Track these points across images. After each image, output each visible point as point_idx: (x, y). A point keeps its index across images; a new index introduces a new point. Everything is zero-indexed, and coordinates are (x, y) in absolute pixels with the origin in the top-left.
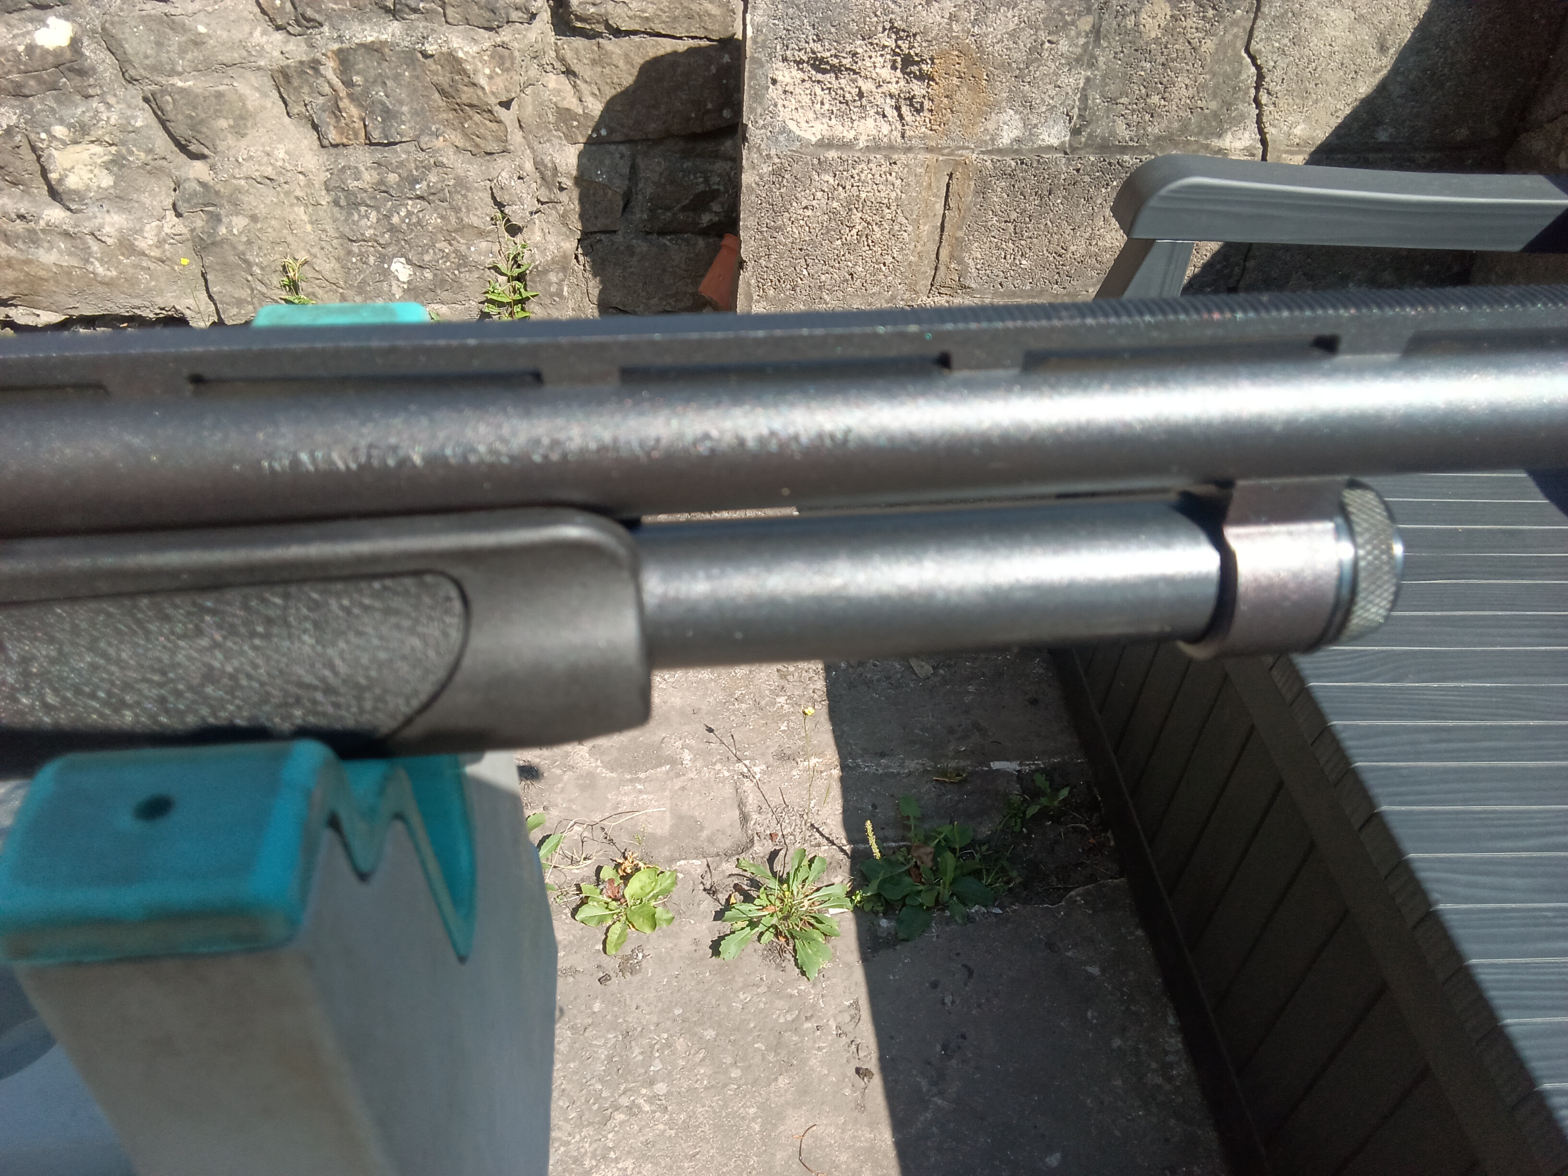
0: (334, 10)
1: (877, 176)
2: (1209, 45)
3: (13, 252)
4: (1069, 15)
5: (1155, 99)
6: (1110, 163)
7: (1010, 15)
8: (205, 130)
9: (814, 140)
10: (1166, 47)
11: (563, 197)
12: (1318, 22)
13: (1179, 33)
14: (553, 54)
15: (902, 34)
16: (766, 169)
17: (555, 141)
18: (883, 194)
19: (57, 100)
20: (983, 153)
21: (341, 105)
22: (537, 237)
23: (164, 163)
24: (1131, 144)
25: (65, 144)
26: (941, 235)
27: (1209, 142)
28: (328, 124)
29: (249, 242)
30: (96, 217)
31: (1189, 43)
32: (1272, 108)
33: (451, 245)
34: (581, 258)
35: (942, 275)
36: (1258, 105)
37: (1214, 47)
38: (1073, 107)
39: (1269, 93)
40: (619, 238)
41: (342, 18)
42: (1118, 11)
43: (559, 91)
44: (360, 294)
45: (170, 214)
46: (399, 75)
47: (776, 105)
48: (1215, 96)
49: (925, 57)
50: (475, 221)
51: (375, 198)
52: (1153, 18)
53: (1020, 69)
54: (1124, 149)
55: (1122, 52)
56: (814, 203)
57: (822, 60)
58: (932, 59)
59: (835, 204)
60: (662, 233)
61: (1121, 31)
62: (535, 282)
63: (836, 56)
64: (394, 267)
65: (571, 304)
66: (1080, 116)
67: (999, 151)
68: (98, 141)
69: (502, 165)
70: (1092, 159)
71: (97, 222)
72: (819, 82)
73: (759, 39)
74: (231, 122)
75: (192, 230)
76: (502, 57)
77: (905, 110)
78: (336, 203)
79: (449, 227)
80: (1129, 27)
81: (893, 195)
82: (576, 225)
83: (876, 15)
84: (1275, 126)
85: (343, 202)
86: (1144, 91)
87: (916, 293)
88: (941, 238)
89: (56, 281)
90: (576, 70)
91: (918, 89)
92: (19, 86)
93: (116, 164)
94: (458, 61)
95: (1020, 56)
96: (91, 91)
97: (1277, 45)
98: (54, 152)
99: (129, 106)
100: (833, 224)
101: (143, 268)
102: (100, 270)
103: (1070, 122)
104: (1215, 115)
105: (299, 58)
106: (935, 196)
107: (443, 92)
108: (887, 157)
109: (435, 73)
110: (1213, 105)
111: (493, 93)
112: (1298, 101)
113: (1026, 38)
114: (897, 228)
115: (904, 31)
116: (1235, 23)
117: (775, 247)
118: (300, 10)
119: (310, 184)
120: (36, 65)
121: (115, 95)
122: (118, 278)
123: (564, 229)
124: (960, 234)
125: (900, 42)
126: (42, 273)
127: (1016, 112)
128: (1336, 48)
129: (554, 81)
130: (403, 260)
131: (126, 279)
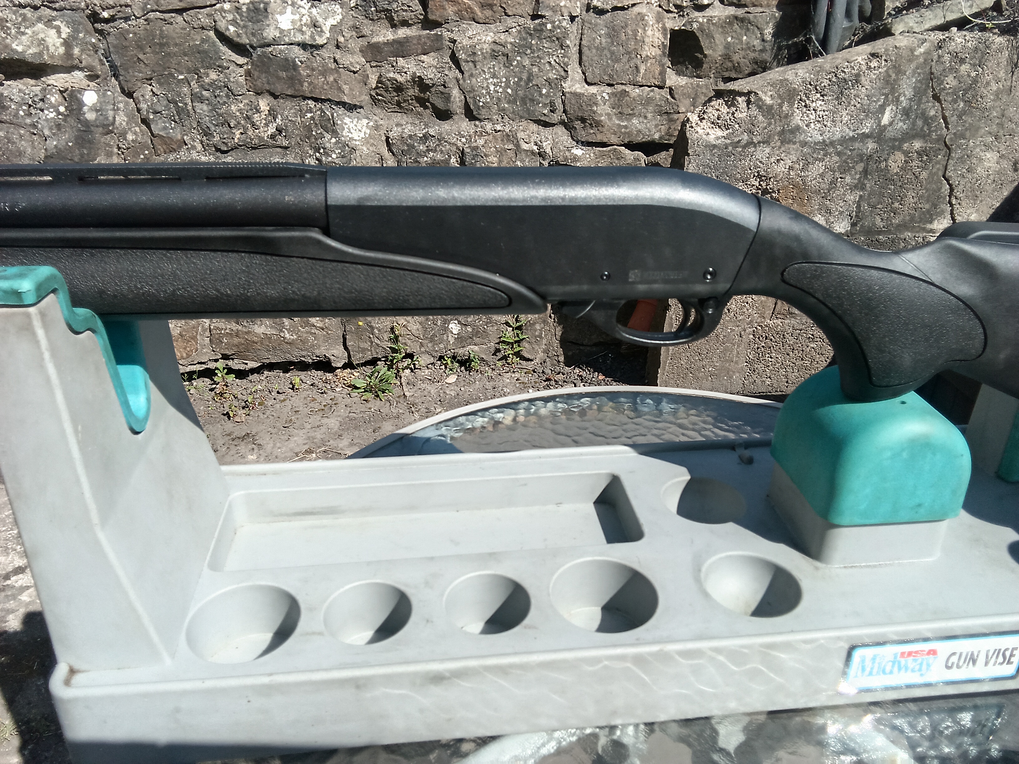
2: (924, 175)
3: (240, 328)
4: (851, 163)
5: (896, 205)
6: (872, 241)
7: (820, 165)
10: (902, 177)
12: (981, 160)
13: (909, 169)
15: (763, 178)
24: (883, 229)
27: (925, 226)
31: (914, 174)
32: (958, 206)
34: (553, 315)
35: (779, 307)
36: (951, 205)
37: (927, 175)
38: (853, 212)
39: (956, 198)
42: (877, 160)
44: (431, 342)
48: (928, 201)
49: (775, 189)
52: (895, 162)
53: (825, 193)
54: (880, 232)
55: (879, 181)
58: (778, 190)
61: (879, 170)
62: (527, 330)
64: (450, 326)
65: (544, 341)
66: (856, 216)
70: (862, 239)
80: (882, 168)
83: (750, 169)
84: (960, 216)
86: (890, 201)
87: (764, 318)
89: (262, 343)
95: (825, 186)
97: (959, 172)
101: (311, 333)
102: (287, 336)
103: (851, 219)
104: (928, 211)
110: (927, 206)
112: (972, 201)
113: (829, 177)
115: (764, 176)
116: (938, 163)
122: (297, 340)
125: (761, 183)
126: (255, 339)
127: (822, 216)
128: (991, 173)
130: (456, 322)
131: (301, 340)
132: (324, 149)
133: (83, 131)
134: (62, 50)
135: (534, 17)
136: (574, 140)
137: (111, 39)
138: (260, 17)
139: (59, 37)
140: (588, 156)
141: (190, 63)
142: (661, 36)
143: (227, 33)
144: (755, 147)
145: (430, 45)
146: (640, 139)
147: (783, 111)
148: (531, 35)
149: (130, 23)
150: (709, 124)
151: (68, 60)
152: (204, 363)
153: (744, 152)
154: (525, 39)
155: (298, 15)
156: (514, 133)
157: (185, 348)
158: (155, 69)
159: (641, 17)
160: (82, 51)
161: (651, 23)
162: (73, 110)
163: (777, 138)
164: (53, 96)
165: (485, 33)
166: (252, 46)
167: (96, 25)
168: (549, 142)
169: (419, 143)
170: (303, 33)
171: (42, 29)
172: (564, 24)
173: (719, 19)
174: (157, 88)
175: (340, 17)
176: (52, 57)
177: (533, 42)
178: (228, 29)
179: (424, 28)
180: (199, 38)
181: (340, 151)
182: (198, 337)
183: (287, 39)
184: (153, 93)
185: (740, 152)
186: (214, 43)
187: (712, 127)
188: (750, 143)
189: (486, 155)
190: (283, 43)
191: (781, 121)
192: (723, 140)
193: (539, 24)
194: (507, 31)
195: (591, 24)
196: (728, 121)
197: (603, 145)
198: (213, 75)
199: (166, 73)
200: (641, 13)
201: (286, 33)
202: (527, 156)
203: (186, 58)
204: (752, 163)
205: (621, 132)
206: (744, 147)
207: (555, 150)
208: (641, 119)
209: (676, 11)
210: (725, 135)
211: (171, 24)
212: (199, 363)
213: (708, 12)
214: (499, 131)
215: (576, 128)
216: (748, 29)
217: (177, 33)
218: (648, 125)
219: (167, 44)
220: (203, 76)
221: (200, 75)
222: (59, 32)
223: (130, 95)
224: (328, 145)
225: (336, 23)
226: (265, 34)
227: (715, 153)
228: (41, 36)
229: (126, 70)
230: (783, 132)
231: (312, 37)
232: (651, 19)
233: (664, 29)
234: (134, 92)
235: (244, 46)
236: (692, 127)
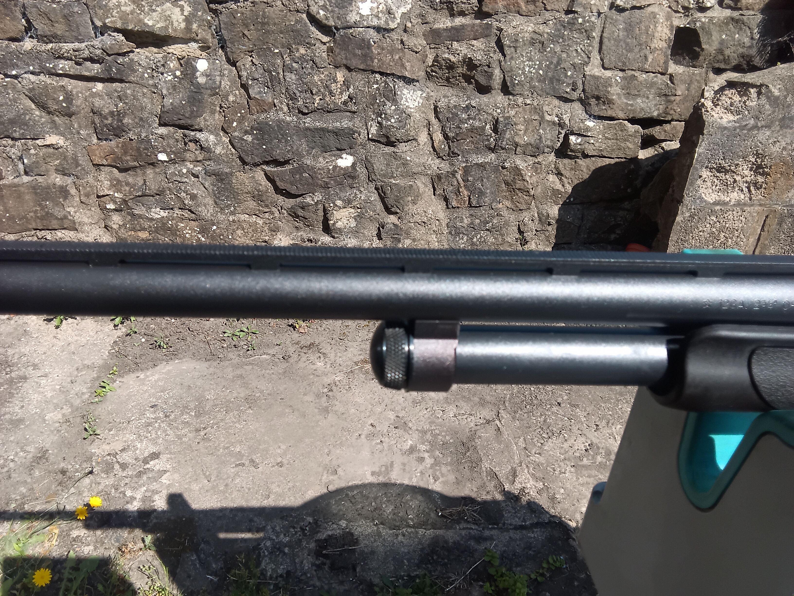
0: (466, 149)
1: (735, 217)
8: (402, 201)
9: (712, 202)
11: (550, 228)
14: (553, 166)
15: (760, 156)
16: (688, 214)
17: (549, 204)
18: (736, 225)
19: (340, 189)
20: (784, 206)
21: (461, 190)
22: (534, 247)
23: (377, 216)
25: (340, 208)
26: (757, 243)
28: (453, 198)
30: (344, 240)
40: (573, 246)
41: (468, 153)
43: (554, 182)
45: (375, 239)
46: (490, 176)
47: (699, 187)
49: (768, 165)
50: (509, 240)
51: (468, 230)
56: (705, 229)
57: (723, 168)
58: (770, 167)
59: (714, 230)
60: (591, 243)
63: (729, 166)
68: (354, 207)
69: (525, 215)
71: (344, 242)
72: (716, 177)
73: (699, 159)
74: (413, 198)
75: (386, 246)
76: (536, 168)
77: (752, 188)
78: (450, 233)
79: (498, 243)
81: (741, 225)
82: (553, 240)
83: (751, 148)
85: (453, 233)
90: (563, 173)
91: (760, 179)
92: (327, 183)
93: (359, 217)
94: (519, 170)
96: (354, 185)
98: (335, 212)
99: (369, 192)
100: (711, 238)
105: (446, 170)
106: (759, 226)
107: (507, 184)
108: (742, 209)
109: (505, 176)
111: (531, 183)
114: (739, 240)
115: (761, 154)
118: (452, 150)
119: (440, 224)
120: (336, 174)
121: (363, 187)
123: (547, 243)
124: (766, 242)
125: (758, 159)
129: (552, 178)
132: (385, 114)
133: (195, 92)
134: (183, 25)
135: (568, 12)
136: (587, 114)
137: (222, 17)
138: (346, 4)
139: (182, 14)
140: (598, 127)
141: (284, 39)
142: (668, 32)
143: (318, 16)
144: (758, 130)
145: (481, 32)
146: (641, 115)
147: (787, 101)
148: (564, 27)
149: (239, 4)
150: (723, 109)
151: (187, 33)
153: (748, 134)
154: (559, 30)
155: (376, 3)
156: (541, 107)
158: (257, 43)
159: (654, 15)
160: (199, 26)
161: (661, 21)
162: (187, 74)
163: (777, 123)
164: (172, 62)
165: (527, 24)
166: (336, 28)
167: (211, 5)
168: (568, 115)
169: (462, 112)
170: (379, 18)
171: (169, 7)
172: (593, 19)
173: (719, 20)
174: (256, 59)
175: (410, 6)
176: (175, 30)
177: (566, 33)
178: (319, 13)
179: (476, 18)
180: (294, 19)
181: (398, 117)
183: (365, 23)
184: (253, 63)
185: (745, 133)
186: (305, 23)
187: (725, 113)
188: (755, 127)
189: (515, 124)
190: (361, 26)
191: (783, 109)
192: (733, 123)
193: (573, 19)
194: (545, 23)
195: (612, 19)
196: (740, 108)
197: (611, 119)
198: (302, 51)
199: (265, 47)
200: (654, 12)
201: (365, 18)
202: (549, 125)
203: (282, 36)
204: (753, 143)
205: (627, 109)
206: (749, 130)
207: (573, 122)
208: (644, 99)
209: (683, 11)
210: (735, 119)
211: (272, 6)
213: (709, 14)
214: (529, 104)
215: (590, 104)
216: (741, 29)
217: (276, 15)
218: (649, 104)
219: (268, 24)
220: (294, 51)
221: (292, 49)
222: (182, 10)
223: (233, 64)
224: (388, 111)
225: (406, 11)
226: (348, 18)
227: (725, 133)
228: (168, 13)
229: (232, 43)
230: (784, 118)
231: (386, 22)
232: (661, 18)
233: (672, 26)
234: (237, 62)
235: (330, 27)
236: (708, 111)
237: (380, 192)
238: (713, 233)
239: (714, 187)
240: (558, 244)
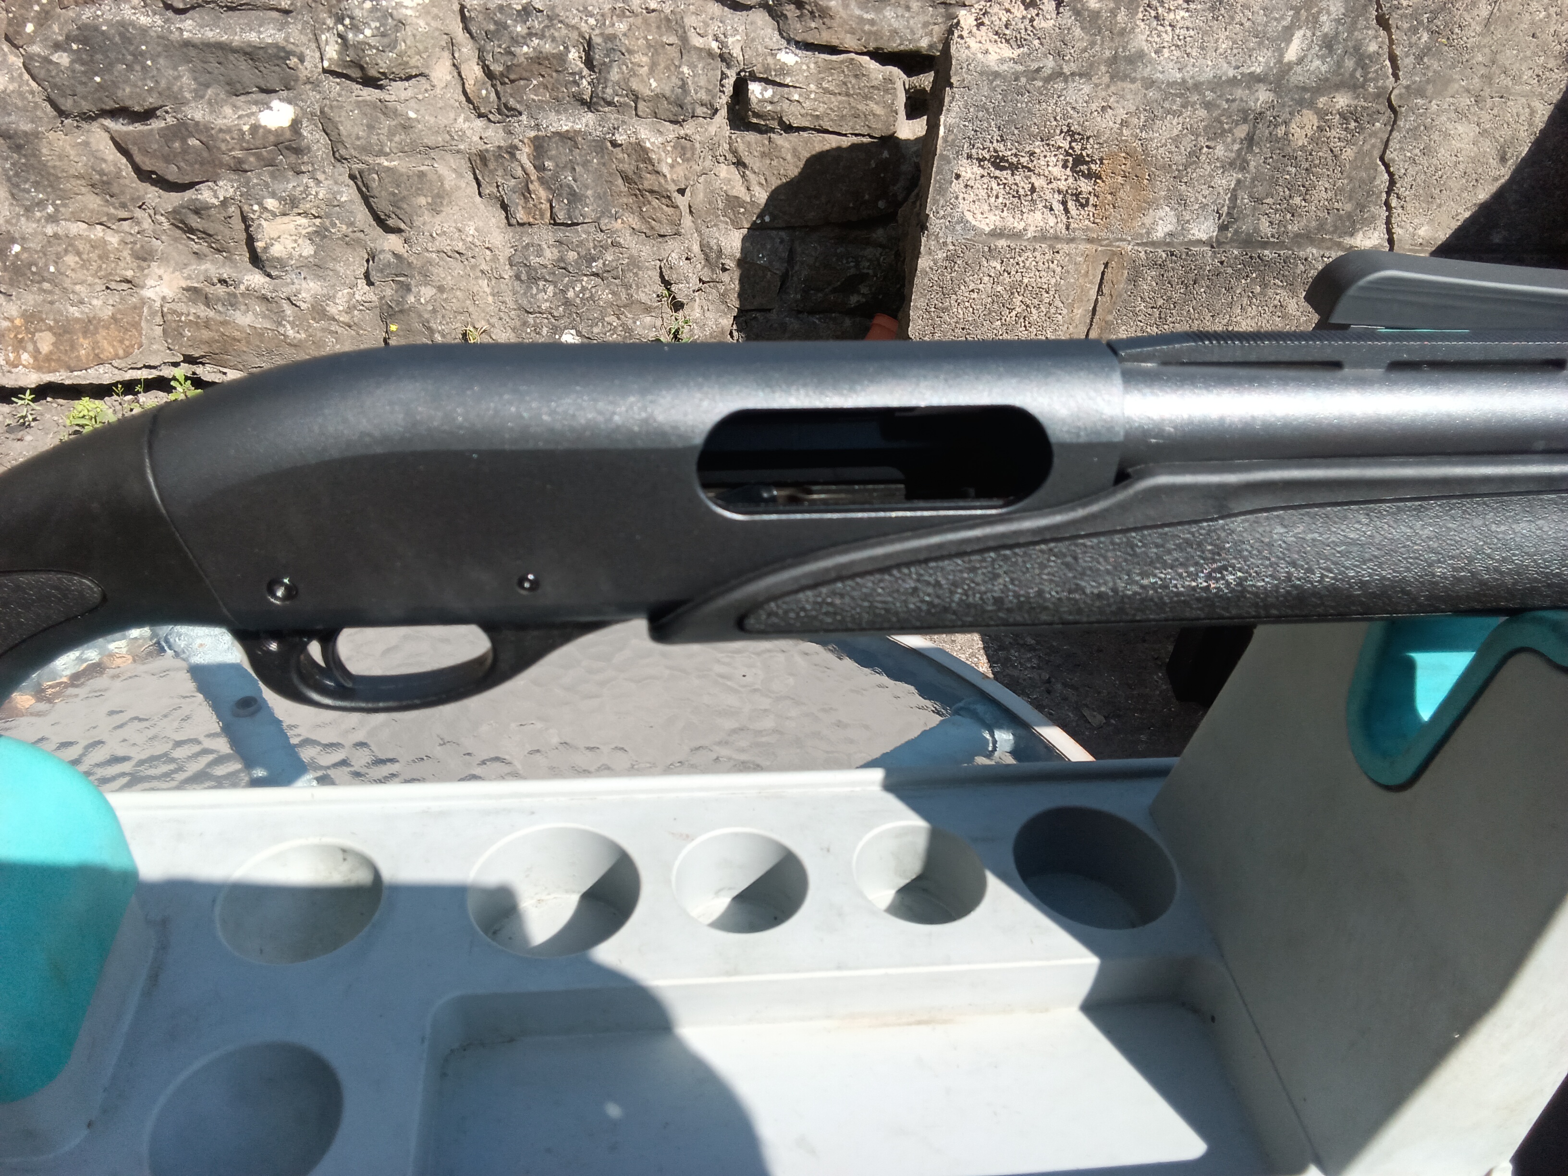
0: (534, 100)
1: (1040, 264)
2: (1349, 153)
3: (211, 314)
4: (1227, 123)
5: (1297, 200)
6: (1251, 257)
7: (1174, 122)
8: (405, 206)
9: (987, 230)
10: (1311, 154)
11: (725, 277)
12: (1446, 135)
13: (1323, 142)
14: (727, 147)
15: (1077, 137)
16: (941, 255)
17: (722, 226)
18: (1043, 280)
19: (273, 176)
20: (1138, 244)
21: (531, 187)
22: (697, 314)
23: (362, 235)
24: (1272, 240)
25: (274, 215)
26: (1092, 318)
27: (1342, 240)
28: (517, 204)
29: (434, 311)
30: (293, 283)
31: (1332, 151)
32: (1400, 211)
33: (619, 319)
34: (735, 334)
36: (1389, 207)
37: (1353, 155)
38: (1223, 206)
39: (1398, 198)
40: (773, 316)
41: (540, 108)
42: (1271, 122)
43: (730, 180)
45: (362, 283)
46: (589, 161)
47: (957, 198)
48: (1350, 198)
49: (1096, 157)
50: (643, 297)
51: (554, 273)
52: (1302, 128)
53: (1179, 171)
54: (1265, 245)
55: (1271, 157)
56: (981, 287)
57: (1003, 159)
58: (1101, 160)
59: (999, 288)
60: (812, 312)
61: (1272, 138)
63: (1016, 155)
64: (564, 337)
66: (1228, 214)
67: (1153, 244)
68: (305, 214)
69: (672, 247)
70: (1236, 252)
71: (294, 288)
72: (996, 178)
73: (950, 139)
74: (430, 200)
75: (382, 298)
76: (683, 148)
77: (1071, 205)
78: (518, 277)
79: (619, 303)
80: (1279, 136)
81: (1053, 281)
82: (734, 302)
83: (1056, 120)
84: (1402, 228)
85: (524, 277)
86: (1287, 192)
88: (1092, 321)
89: (248, 342)
90: (746, 161)
91: (1085, 186)
92: (240, 161)
93: (319, 235)
94: (645, 150)
95: (1180, 159)
96: (303, 168)
97: (1409, 154)
98: (263, 222)
99: (336, 183)
100: (996, 306)
101: (331, 332)
102: (291, 333)
103: (1219, 218)
104: (1349, 215)
105: (497, 144)
106: (1091, 282)
107: (626, 179)
108: (1051, 247)
109: (621, 161)
110: (1349, 207)
111: (673, 181)
112: (1424, 205)
113: (1187, 144)
114: (1053, 310)
115: (1079, 134)
116: (1374, 134)
117: (940, 326)
118: (503, 100)
119: (495, 259)
120: (258, 143)
121: (324, 172)
122: (306, 341)
123: (723, 307)
124: (1110, 318)
125: (1073, 144)
126: (237, 334)
127: (1171, 209)
128: (1461, 159)
129: (726, 171)
130: (573, 332)
131: (314, 342)
132: (352, 18)
136: (783, 37)
140: (804, 67)
144: (1066, 81)
146: (894, 45)
147: (1117, 23)
150: (990, 34)
152: (154, 367)
153: (1046, 89)
156: (679, 17)
157: (121, 342)
163: (1103, 68)
168: (738, 37)
169: (516, 20)
181: (378, 25)
182: (143, 324)
185: (1039, 88)
187: (996, 41)
188: (1057, 75)
189: (630, 52)
191: (1112, 39)
192: (1011, 64)
196: (1023, 31)
197: (833, 50)
202: (700, 58)
204: (1058, 109)
205: (863, 31)
206: (1048, 80)
207: (749, 53)
208: (900, 11)
210: (1015, 56)
212: (145, 367)
214: (653, 11)
215: (786, 17)
218: (912, 22)
224: (357, 13)
227: (998, 86)
230: (1115, 59)
236: (961, 37)
237: (360, 183)
238: (998, 295)
239: (993, 200)
240: (747, 311)
